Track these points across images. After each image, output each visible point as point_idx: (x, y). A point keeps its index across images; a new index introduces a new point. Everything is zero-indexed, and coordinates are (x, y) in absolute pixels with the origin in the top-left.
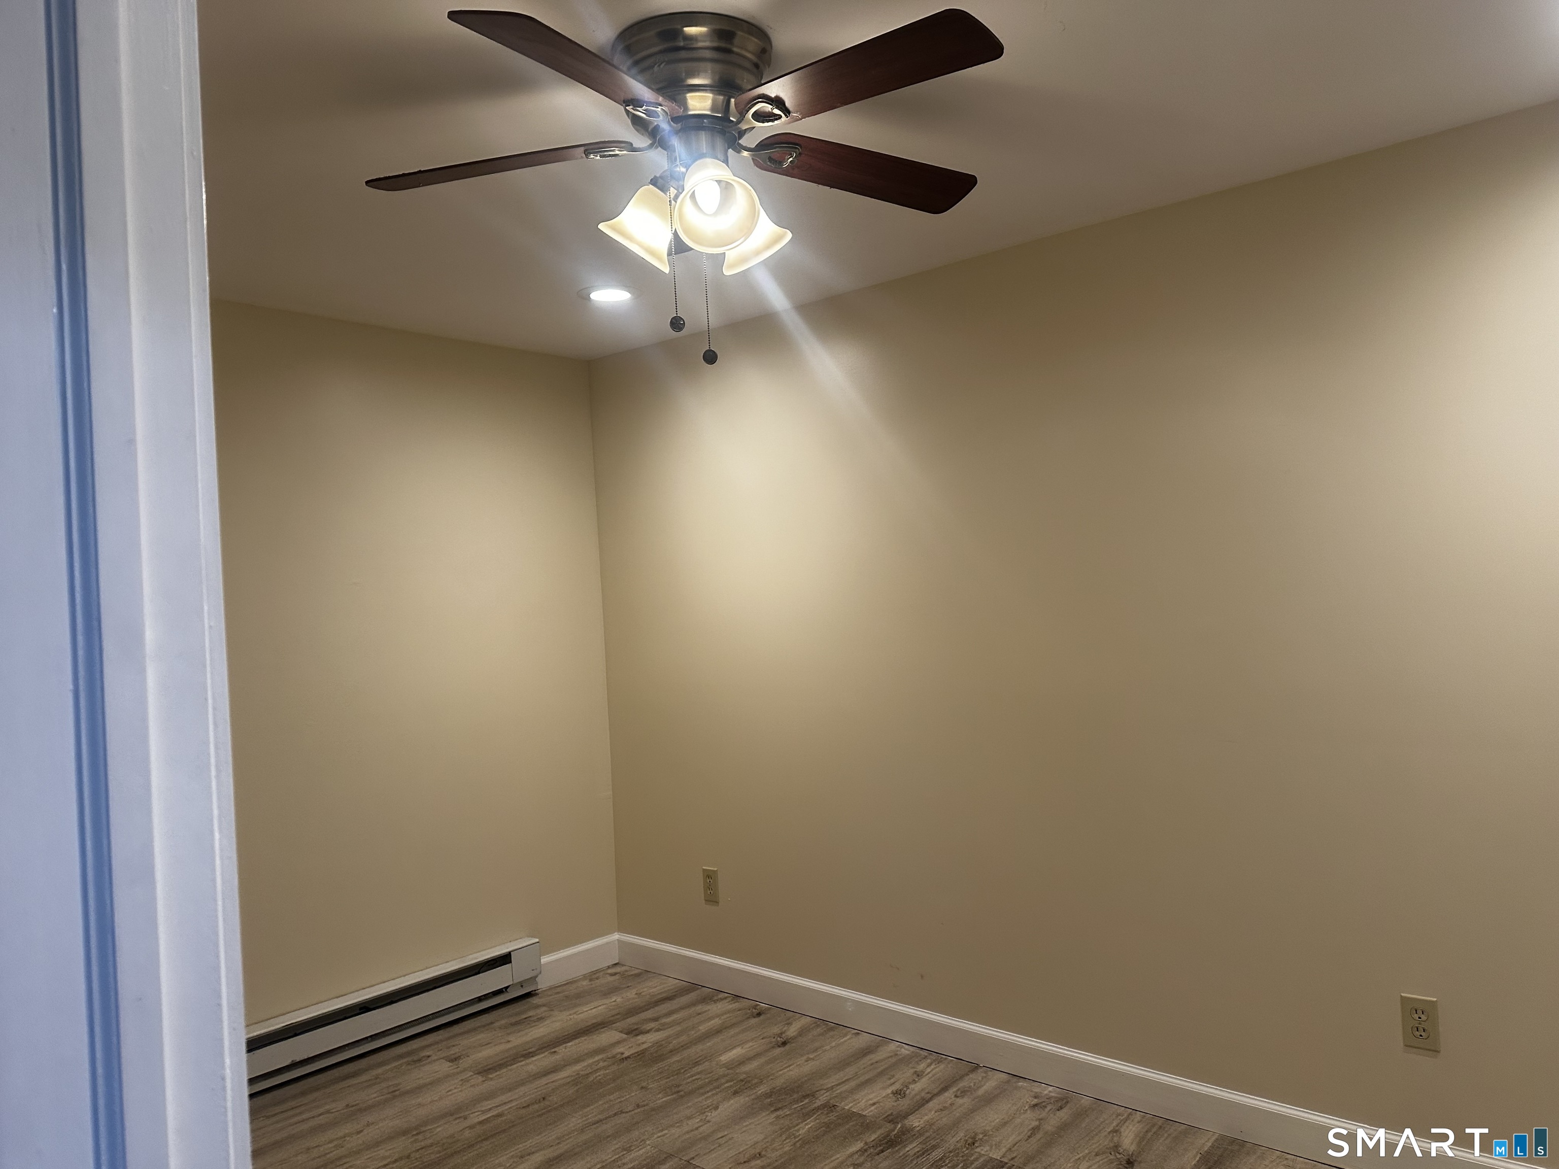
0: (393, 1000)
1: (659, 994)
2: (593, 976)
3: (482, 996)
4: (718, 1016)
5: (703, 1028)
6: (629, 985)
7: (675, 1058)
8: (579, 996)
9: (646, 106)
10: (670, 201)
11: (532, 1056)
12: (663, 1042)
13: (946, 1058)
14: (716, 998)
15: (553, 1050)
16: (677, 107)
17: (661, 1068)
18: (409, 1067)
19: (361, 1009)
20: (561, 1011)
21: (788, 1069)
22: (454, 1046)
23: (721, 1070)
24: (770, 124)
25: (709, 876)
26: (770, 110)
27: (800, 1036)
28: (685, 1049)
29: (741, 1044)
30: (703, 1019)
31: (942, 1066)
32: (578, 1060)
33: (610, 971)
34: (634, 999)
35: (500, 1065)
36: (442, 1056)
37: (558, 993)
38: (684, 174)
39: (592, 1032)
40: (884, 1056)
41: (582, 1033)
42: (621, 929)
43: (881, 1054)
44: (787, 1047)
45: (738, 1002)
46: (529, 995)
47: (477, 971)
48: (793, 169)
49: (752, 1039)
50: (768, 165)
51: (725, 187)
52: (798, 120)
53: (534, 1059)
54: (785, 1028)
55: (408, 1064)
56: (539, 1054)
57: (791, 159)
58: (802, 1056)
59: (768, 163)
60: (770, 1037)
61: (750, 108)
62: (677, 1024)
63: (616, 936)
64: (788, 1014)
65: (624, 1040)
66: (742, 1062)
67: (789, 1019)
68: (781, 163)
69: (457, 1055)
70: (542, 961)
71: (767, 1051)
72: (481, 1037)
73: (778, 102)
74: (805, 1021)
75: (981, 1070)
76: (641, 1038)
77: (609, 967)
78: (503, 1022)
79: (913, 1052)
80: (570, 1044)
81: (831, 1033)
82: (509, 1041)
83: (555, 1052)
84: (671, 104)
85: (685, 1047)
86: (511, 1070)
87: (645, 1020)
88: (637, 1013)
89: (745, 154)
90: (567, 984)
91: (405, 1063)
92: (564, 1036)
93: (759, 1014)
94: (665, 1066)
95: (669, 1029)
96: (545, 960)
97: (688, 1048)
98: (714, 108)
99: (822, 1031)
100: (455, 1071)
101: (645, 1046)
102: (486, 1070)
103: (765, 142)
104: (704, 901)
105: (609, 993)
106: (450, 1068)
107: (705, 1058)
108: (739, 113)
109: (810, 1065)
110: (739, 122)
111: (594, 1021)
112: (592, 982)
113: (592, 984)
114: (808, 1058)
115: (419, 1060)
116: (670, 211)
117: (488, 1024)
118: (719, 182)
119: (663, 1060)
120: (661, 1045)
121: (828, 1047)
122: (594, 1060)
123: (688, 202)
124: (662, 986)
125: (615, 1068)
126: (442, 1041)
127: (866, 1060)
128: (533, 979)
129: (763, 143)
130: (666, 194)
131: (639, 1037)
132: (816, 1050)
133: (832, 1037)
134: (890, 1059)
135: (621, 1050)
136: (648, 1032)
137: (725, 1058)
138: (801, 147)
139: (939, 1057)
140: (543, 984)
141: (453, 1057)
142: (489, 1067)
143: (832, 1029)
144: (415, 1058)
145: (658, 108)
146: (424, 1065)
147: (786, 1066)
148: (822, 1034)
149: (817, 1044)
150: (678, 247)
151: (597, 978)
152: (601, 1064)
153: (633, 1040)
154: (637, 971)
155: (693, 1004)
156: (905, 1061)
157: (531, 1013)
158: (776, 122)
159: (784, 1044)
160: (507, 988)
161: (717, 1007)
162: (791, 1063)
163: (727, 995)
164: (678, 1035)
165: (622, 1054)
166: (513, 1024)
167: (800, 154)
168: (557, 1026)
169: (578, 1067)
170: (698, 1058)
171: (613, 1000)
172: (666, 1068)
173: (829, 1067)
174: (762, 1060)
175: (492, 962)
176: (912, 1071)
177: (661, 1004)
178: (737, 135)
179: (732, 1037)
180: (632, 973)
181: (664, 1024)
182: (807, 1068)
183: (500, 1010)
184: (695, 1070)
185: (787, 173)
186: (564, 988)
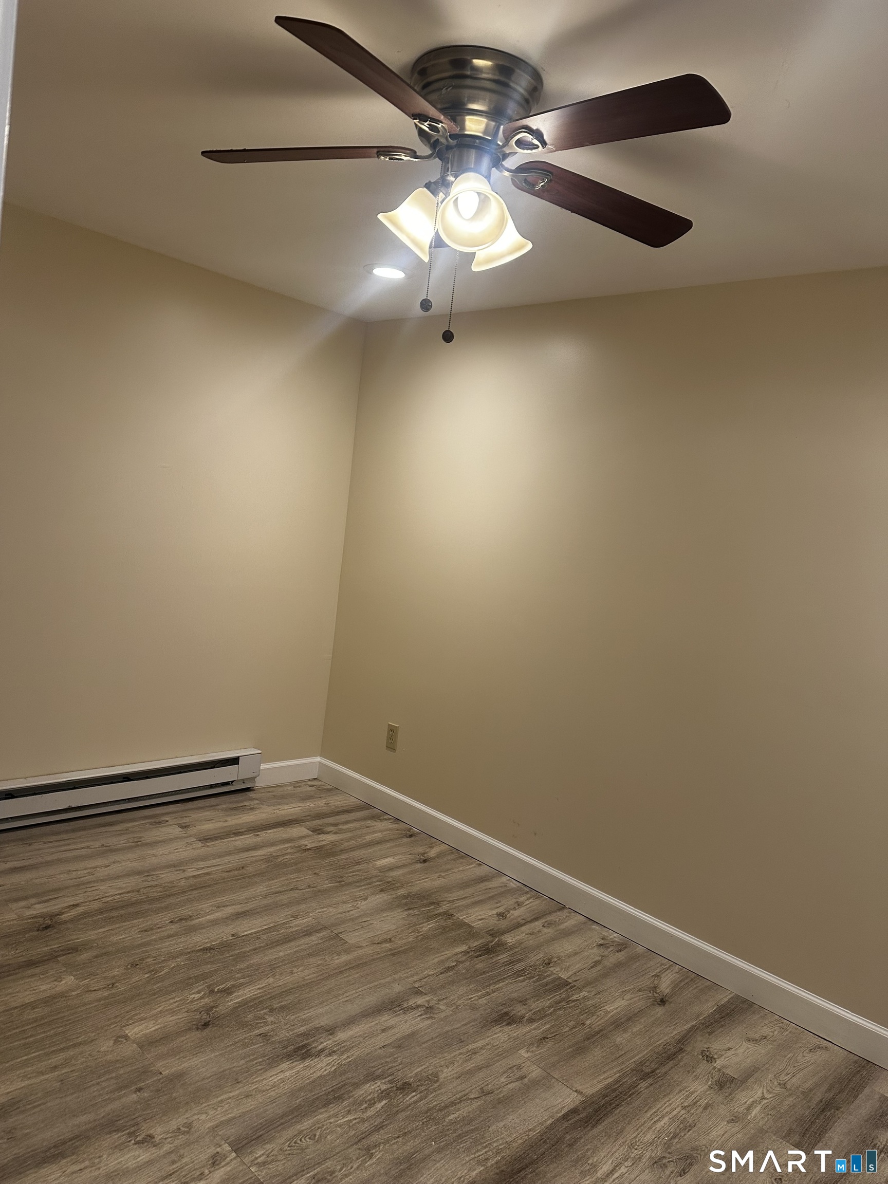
0: (149, 776)
1: (342, 806)
2: (297, 784)
3: (213, 784)
4: (381, 831)
5: (368, 838)
6: (322, 796)
7: (343, 857)
8: (283, 797)
9: (430, 121)
10: (438, 204)
11: (241, 835)
12: (338, 843)
13: (542, 896)
14: (382, 818)
15: (256, 834)
16: (454, 126)
17: (332, 861)
18: (151, 826)
19: (124, 778)
20: (268, 806)
21: (424, 881)
22: (186, 817)
23: (375, 872)
24: (529, 151)
25: (392, 730)
26: (531, 140)
27: (438, 858)
28: (351, 851)
29: (393, 855)
30: (369, 831)
31: (538, 902)
32: (272, 844)
33: (309, 783)
34: (322, 807)
35: (217, 837)
36: (176, 823)
37: (269, 792)
38: (452, 182)
39: (287, 825)
40: (496, 885)
41: (280, 825)
42: (323, 755)
43: (493, 884)
44: (426, 864)
45: (398, 824)
46: (248, 790)
47: (213, 766)
48: (544, 192)
49: (402, 853)
50: (523, 185)
51: (484, 200)
52: (552, 152)
53: (241, 837)
54: (428, 850)
55: (151, 824)
56: (246, 834)
57: (543, 184)
58: (436, 873)
59: (524, 184)
60: (415, 854)
61: (515, 136)
62: (350, 831)
63: (318, 759)
64: (432, 840)
65: (309, 836)
66: (391, 869)
67: (432, 844)
68: (534, 185)
69: (187, 824)
70: (261, 767)
71: (411, 864)
72: (207, 814)
73: (538, 134)
74: (443, 847)
75: (566, 911)
76: (322, 837)
77: (309, 780)
78: (224, 806)
79: (518, 887)
80: (270, 831)
81: (461, 860)
82: (226, 821)
83: (258, 835)
84: (450, 122)
85: (353, 849)
86: (224, 842)
87: (327, 824)
88: (323, 818)
89: (507, 174)
90: (277, 786)
91: (150, 822)
92: (266, 825)
93: (411, 836)
94: (335, 861)
95: (344, 834)
96: (264, 766)
97: (354, 850)
98: (486, 132)
99: (455, 857)
100: (183, 835)
101: (323, 843)
102: (206, 839)
103: (524, 166)
104: (386, 747)
105: (305, 799)
106: (180, 833)
107: (366, 860)
108: (505, 139)
109: (441, 881)
110: (504, 146)
111: (290, 818)
112: (295, 789)
113: (294, 790)
114: (440, 875)
115: (160, 823)
116: (435, 213)
117: (215, 806)
118: (479, 194)
119: (335, 856)
120: (335, 845)
121: (456, 870)
122: (285, 846)
123: (451, 207)
124: (345, 802)
125: (298, 855)
126: (178, 812)
127: (483, 886)
128: (253, 779)
129: (521, 167)
130: (436, 198)
131: (320, 836)
132: (447, 870)
133: (461, 863)
134: (500, 888)
135: (306, 843)
136: (328, 833)
137: (380, 863)
138: (553, 175)
139: (537, 894)
140: (259, 783)
141: (184, 825)
142: (208, 837)
143: (462, 857)
144: (157, 820)
145: (439, 124)
146: (162, 827)
147: (423, 878)
148: (454, 860)
149: (448, 867)
150: (438, 243)
151: (299, 787)
152: (289, 851)
153: (316, 837)
154: (329, 787)
155: (365, 819)
156: (512, 892)
157: (245, 803)
158: (534, 151)
159: (425, 861)
160: (233, 782)
161: (381, 825)
162: (427, 876)
163: (391, 817)
164: (349, 839)
165: (306, 846)
166: (232, 809)
167: (551, 180)
168: (264, 816)
169: (272, 849)
170: (361, 859)
171: (308, 805)
172: (335, 862)
173: (454, 885)
174: (405, 870)
175: (223, 762)
176: (514, 900)
177: (341, 814)
178: (501, 158)
179: (388, 848)
180: (325, 788)
181: (341, 830)
182: (438, 883)
183: (224, 797)
184: (357, 868)
185: (538, 194)
186: (274, 789)
